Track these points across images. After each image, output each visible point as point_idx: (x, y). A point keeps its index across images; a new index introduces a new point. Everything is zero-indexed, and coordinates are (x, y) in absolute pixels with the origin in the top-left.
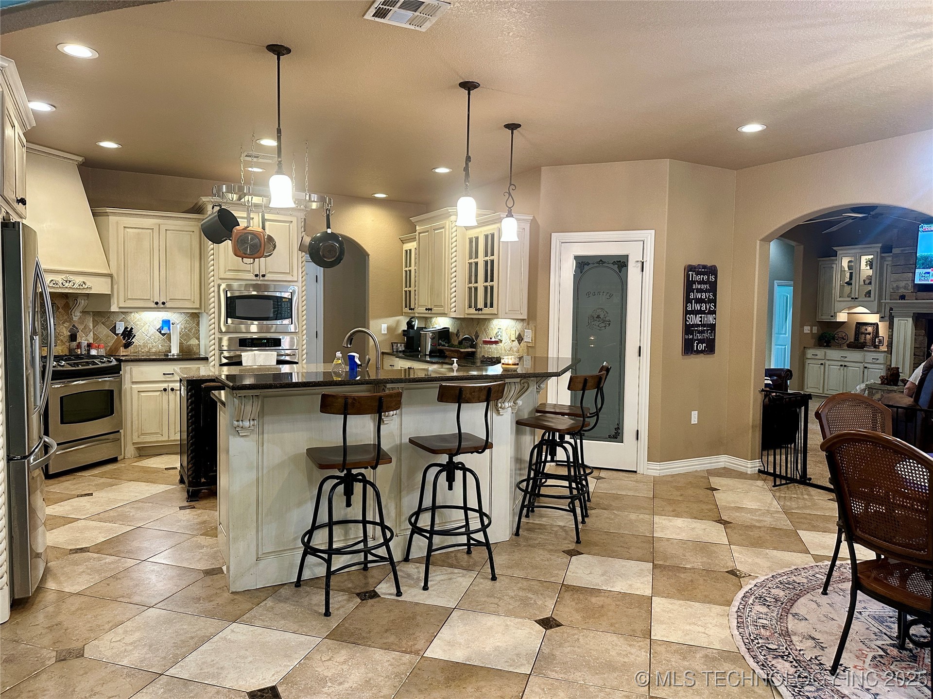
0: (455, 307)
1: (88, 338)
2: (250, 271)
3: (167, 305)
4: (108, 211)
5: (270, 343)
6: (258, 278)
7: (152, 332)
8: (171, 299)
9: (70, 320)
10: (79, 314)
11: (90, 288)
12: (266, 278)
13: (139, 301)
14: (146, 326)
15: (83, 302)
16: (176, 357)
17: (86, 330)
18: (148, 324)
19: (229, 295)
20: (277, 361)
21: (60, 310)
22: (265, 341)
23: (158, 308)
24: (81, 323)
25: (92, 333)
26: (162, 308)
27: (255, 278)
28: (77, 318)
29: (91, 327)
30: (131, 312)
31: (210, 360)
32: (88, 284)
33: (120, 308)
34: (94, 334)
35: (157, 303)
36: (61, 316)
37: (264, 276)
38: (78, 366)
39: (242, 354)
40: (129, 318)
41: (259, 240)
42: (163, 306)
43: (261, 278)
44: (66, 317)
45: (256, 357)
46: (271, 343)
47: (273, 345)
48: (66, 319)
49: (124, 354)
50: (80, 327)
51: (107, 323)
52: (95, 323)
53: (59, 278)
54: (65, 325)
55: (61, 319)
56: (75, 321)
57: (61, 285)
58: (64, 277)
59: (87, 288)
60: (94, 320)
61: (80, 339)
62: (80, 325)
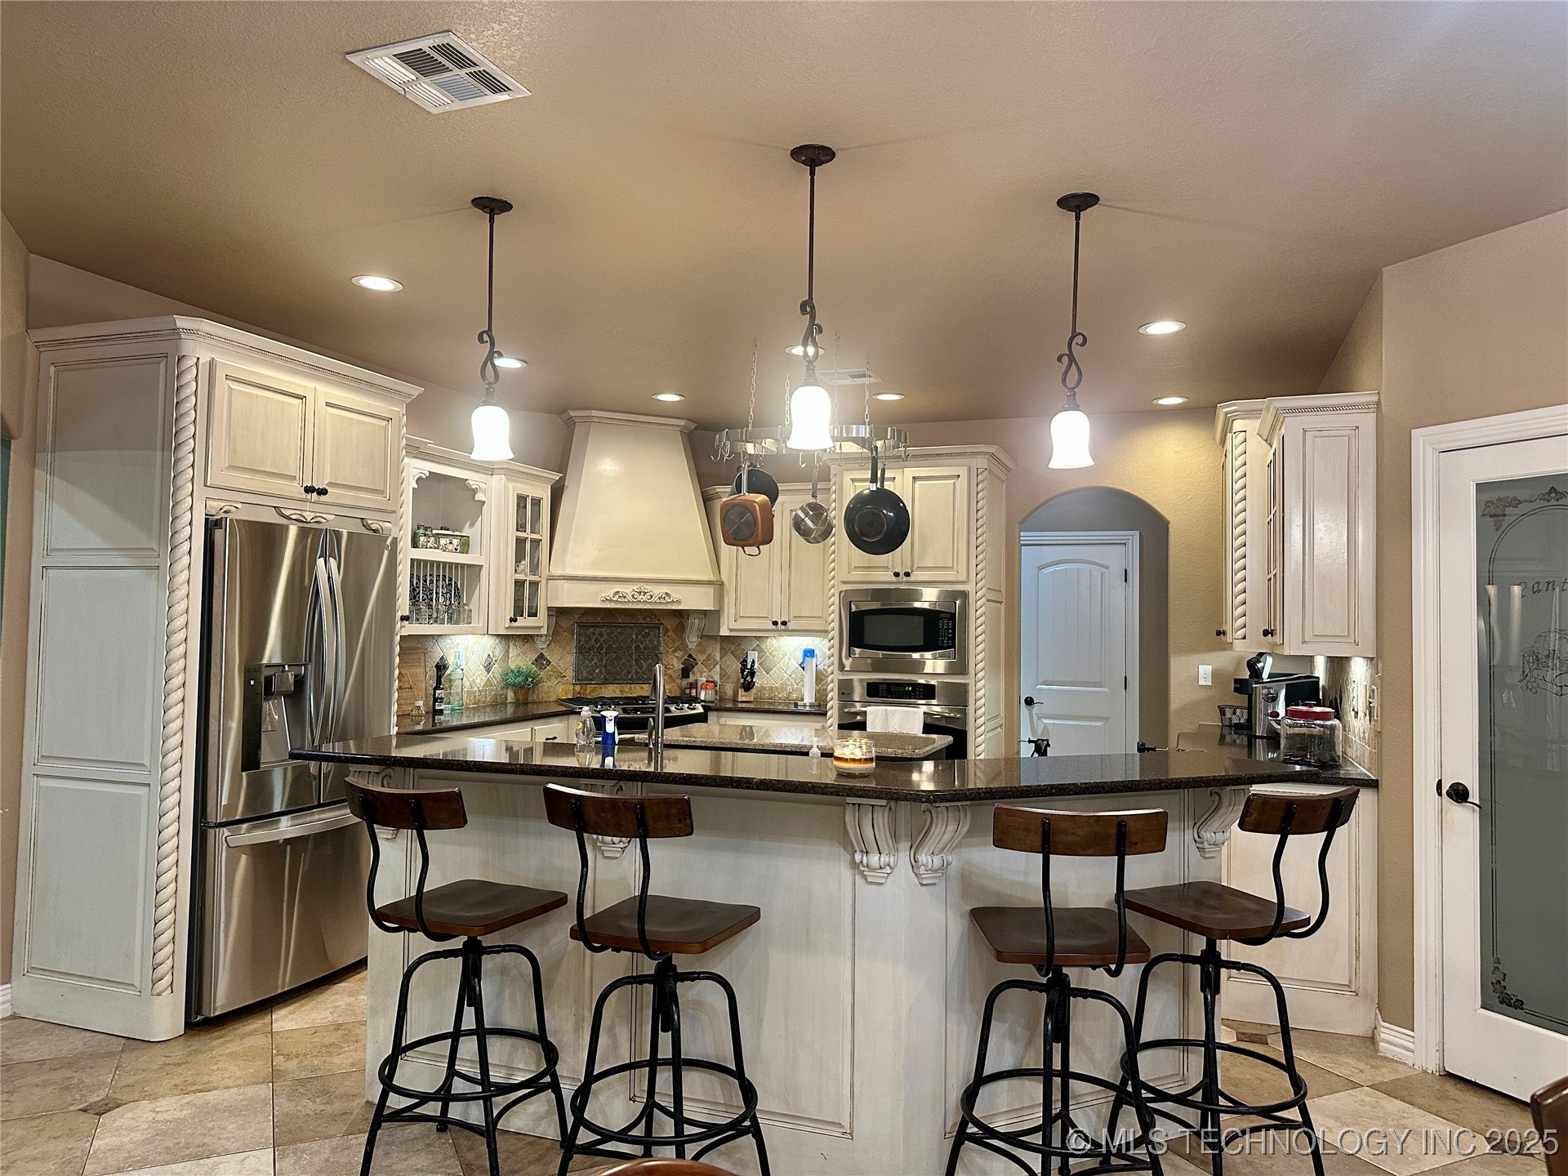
0: (1245, 626)
1: (712, 673)
2: (887, 567)
3: (790, 626)
4: (718, 490)
5: (917, 693)
6: (899, 579)
7: (793, 668)
8: (794, 617)
9: (684, 647)
10: (694, 639)
11: (678, 602)
12: (912, 578)
13: (753, 620)
14: (786, 658)
15: (696, 622)
16: (808, 708)
17: (709, 663)
18: (788, 655)
19: (854, 609)
20: (925, 725)
21: (669, 634)
22: (910, 689)
23: (778, 630)
24: (703, 651)
25: (718, 667)
26: (783, 630)
27: (894, 579)
28: (695, 644)
29: (718, 659)
30: (767, 637)
31: (829, 713)
32: (675, 596)
33: (731, 630)
34: (721, 669)
35: (775, 623)
36: (671, 641)
37: (907, 574)
38: (636, 713)
39: (868, 709)
40: (763, 647)
41: (752, 514)
42: (783, 627)
43: (905, 579)
44: (679, 643)
45: (889, 716)
46: (920, 691)
47: (921, 697)
48: (678, 646)
49: (744, 699)
50: (701, 658)
51: (737, 653)
52: (723, 653)
53: (628, 589)
54: (676, 654)
55: (671, 646)
56: (691, 649)
57: (630, 599)
58: (636, 587)
59: (673, 601)
60: (722, 649)
61: (699, 674)
62: (699, 655)
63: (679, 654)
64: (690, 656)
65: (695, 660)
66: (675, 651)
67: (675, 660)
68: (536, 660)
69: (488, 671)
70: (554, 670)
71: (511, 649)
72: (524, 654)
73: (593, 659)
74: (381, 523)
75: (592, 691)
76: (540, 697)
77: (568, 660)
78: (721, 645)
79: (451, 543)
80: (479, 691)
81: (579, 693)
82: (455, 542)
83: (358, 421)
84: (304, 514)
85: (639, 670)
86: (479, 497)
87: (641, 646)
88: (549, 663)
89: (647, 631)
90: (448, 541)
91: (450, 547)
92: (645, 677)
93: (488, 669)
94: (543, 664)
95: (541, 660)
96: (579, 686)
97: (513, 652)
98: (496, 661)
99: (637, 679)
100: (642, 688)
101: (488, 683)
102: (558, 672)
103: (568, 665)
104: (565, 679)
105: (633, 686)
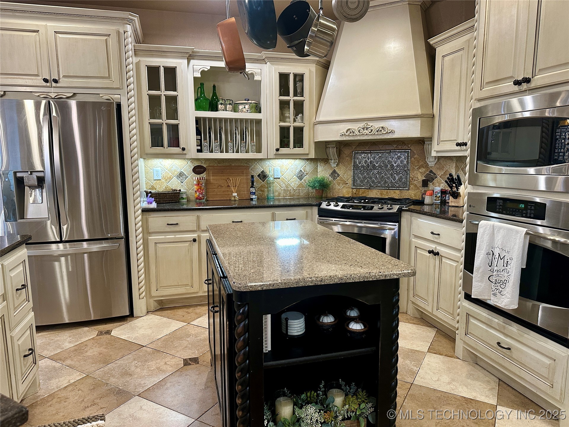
2: (512, 77)
5: (529, 211)
6: (521, 88)
9: (426, 165)
10: (433, 160)
13: (448, 143)
15: (428, 147)
19: (481, 125)
21: (415, 156)
22: (523, 206)
23: (462, 151)
24: (441, 169)
26: (465, 150)
28: (433, 163)
31: (463, 223)
32: (389, 129)
36: (416, 162)
43: (526, 87)
44: (422, 163)
46: (531, 210)
48: (422, 165)
50: (439, 173)
53: (355, 127)
54: (420, 170)
55: (416, 164)
56: (432, 167)
57: (357, 133)
58: (362, 125)
59: (387, 133)
60: (457, 167)
61: (437, 185)
62: (438, 171)
63: (422, 170)
64: (431, 172)
65: (435, 174)
66: (419, 168)
67: (419, 175)
68: (332, 174)
69: (301, 179)
70: (341, 180)
71: (318, 168)
72: (325, 170)
73: (363, 174)
74: (110, 96)
75: (363, 193)
76: (334, 195)
77: (349, 174)
78: (456, 164)
79: (244, 107)
80: (294, 190)
81: (355, 194)
82: (247, 107)
83: (82, 39)
84: (50, 94)
85: (393, 181)
86: (257, 78)
87: (395, 165)
88: (339, 175)
89: (399, 155)
90: (243, 107)
91: (244, 110)
92: (397, 185)
93: (301, 177)
94: (335, 176)
95: (334, 174)
96: (355, 189)
97: (320, 169)
98: (307, 174)
99: (392, 187)
100: (395, 192)
101: (301, 185)
102: (343, 181)
103: (349, 177)
104: (348, 185)
105: (389, 191)
